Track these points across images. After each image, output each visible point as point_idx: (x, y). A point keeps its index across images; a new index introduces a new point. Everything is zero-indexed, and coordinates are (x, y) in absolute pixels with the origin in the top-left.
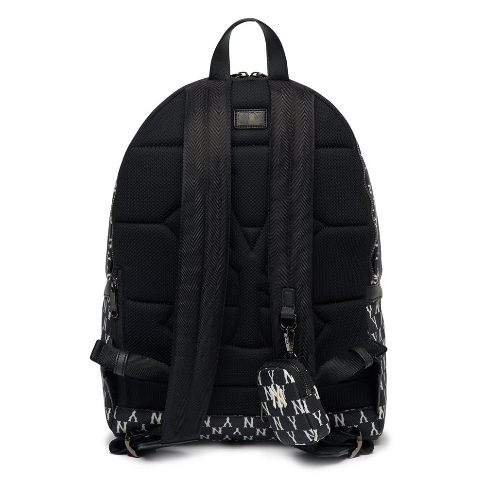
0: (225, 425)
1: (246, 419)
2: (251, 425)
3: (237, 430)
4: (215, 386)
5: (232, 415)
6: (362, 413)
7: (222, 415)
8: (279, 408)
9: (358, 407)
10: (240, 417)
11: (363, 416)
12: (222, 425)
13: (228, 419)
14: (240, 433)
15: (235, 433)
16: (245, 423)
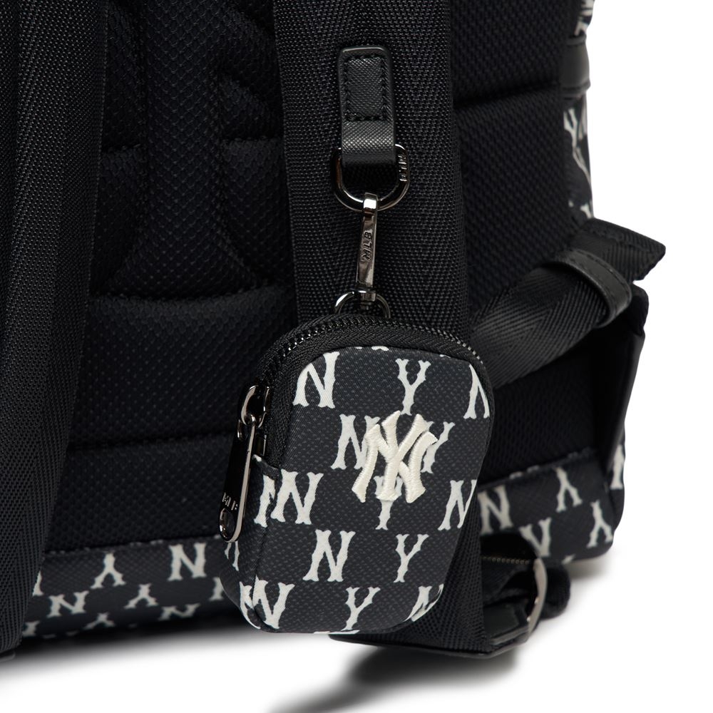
0: (98, 582)
1: (178, 552)
2: (198, 570)
3: (144, 591)
4: (71, 449)
5: (126, 543)
6: (562, 476)
7: (87, 549)
8: (378, 504)
9: (549, 459)
10: (157, 547)
11: (565, 484)
12: (86, 584)
13: (109, 560)
14: (152, 602)
15: (132, 604)
16: (176, 566)
